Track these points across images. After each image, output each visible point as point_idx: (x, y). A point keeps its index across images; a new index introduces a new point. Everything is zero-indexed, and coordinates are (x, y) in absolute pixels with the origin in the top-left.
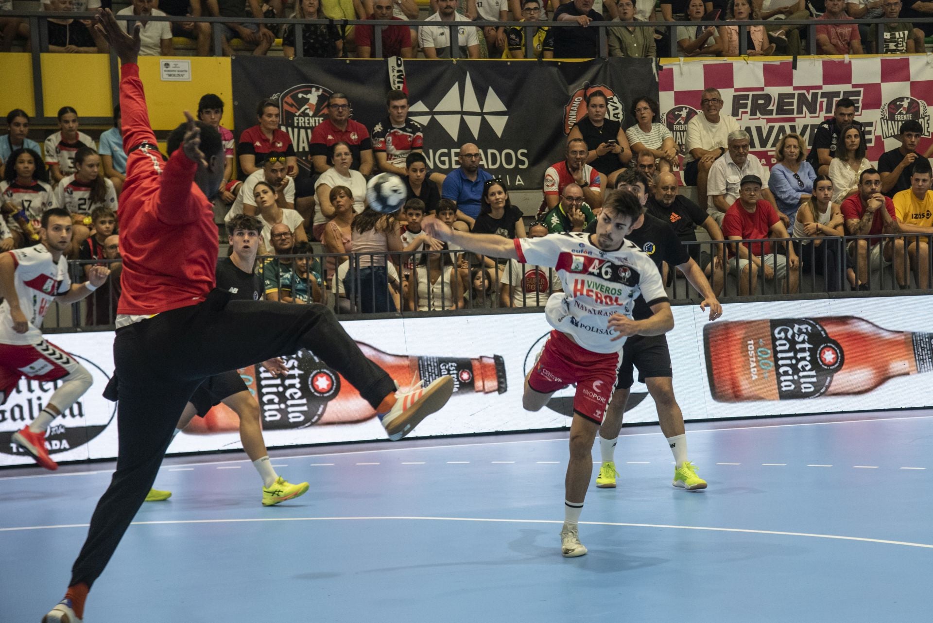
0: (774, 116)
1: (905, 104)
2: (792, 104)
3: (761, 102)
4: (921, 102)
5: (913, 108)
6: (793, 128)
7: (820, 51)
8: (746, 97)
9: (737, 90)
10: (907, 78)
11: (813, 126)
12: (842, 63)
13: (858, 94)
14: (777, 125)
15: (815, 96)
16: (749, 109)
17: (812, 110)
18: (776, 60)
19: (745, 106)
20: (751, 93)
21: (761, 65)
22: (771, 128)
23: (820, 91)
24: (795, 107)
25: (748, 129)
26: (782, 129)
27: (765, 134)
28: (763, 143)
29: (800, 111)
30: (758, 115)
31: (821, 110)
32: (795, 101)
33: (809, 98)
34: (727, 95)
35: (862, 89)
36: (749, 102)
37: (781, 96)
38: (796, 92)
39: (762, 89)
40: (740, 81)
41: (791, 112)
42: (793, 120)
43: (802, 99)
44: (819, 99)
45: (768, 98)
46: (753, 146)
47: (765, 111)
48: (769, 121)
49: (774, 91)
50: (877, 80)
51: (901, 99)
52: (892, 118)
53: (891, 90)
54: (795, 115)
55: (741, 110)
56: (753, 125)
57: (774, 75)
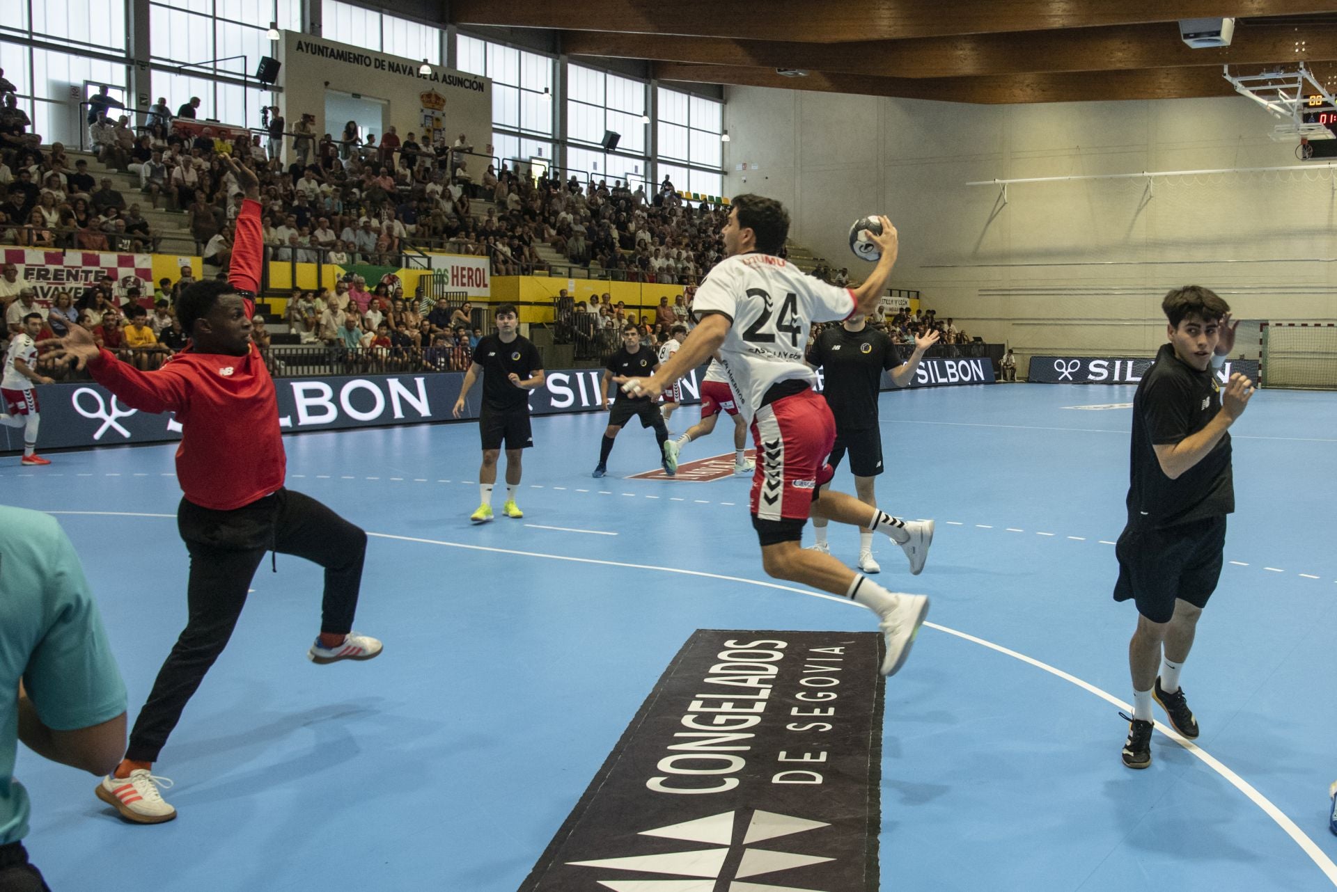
0: (52, 281)
1: (132, 279)
2: (63, 275)
3: (43, 273)
4: (142, 280)
5: (137, 282)
6: (64, 289)
7: (81, 246)
8: (33, 270)
9: (27, 265)
10: (133, 266)
11: (77, 289)
12: (94, 255)
13: (104, 272)
14: (53, 287)
15: (77, 272)
16: (35, 276)
17: (76, 278)
18: (53, 250)
19: (32, 274)
20: (36, 268)
21: (43, 252)
22: (50, 288)
23: (80, 270)
24: (65, 277)
25: (35, 288)
26: (56, 289)
27: (46, 290)
28: (45, 295)
29: (68, 279)
30: (41, 280)
31: (81, 279)
32: (65, 273)
33: (74, 272)
34: (21, 268)
35: (106, 270)
36: (35, 272)
37: (56, 271)
38: (66, 269)
39: (43, 266)
40: (28, 260)
41: (63, 279)
42: (64, 284)
43: (69, 273)
44: (80, 274)
45: (47, 271)
46: (38, 296)
47: (45, 277)
48: (48, 283)
49: (52, 268)
50: (115, 265)
51: (130, 277)
52: (124, 286)
53: (123, 272)
54: (65, 281)
55: (30, 277)
56: (38, 285)
57: (50, 258)
